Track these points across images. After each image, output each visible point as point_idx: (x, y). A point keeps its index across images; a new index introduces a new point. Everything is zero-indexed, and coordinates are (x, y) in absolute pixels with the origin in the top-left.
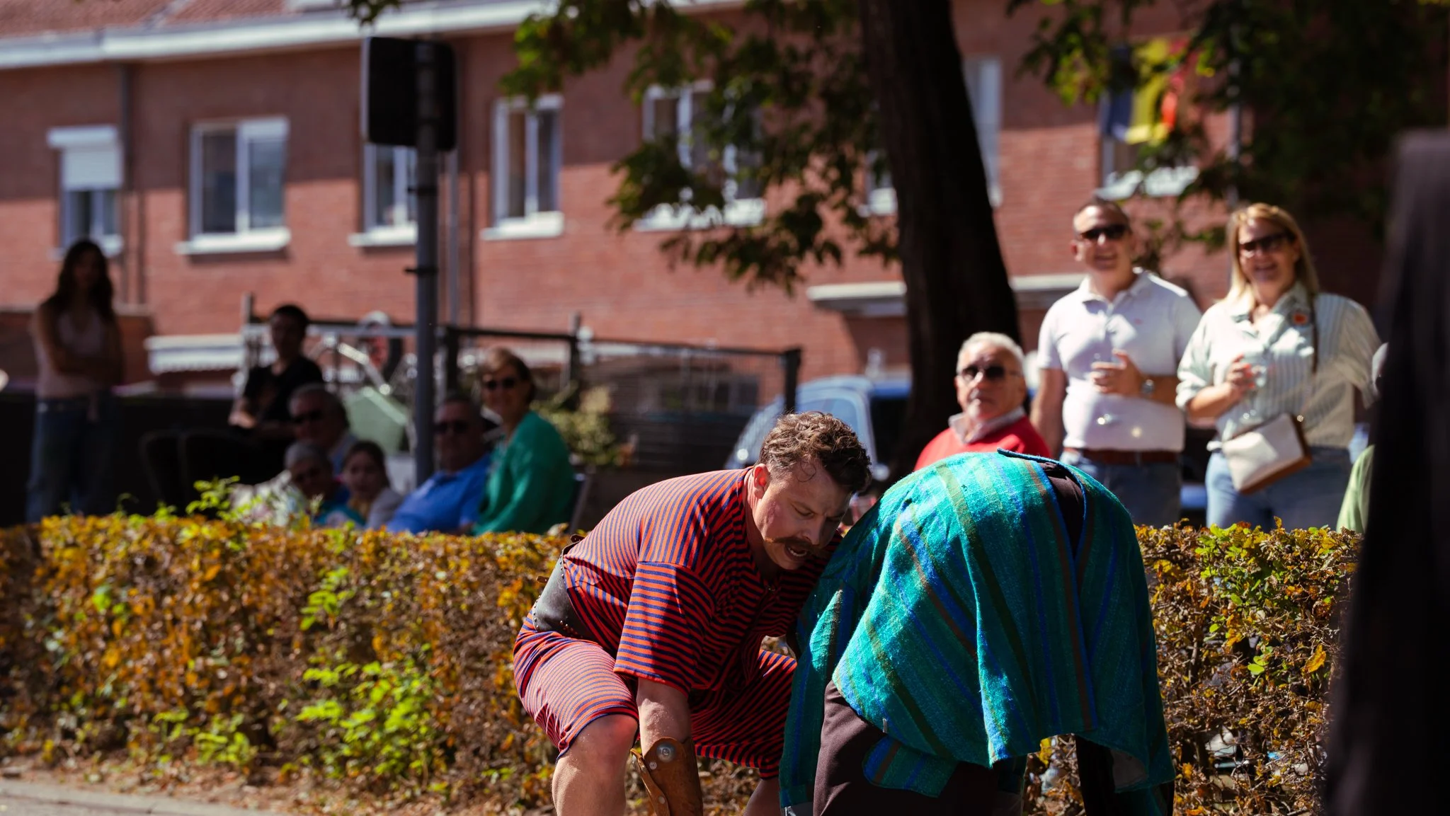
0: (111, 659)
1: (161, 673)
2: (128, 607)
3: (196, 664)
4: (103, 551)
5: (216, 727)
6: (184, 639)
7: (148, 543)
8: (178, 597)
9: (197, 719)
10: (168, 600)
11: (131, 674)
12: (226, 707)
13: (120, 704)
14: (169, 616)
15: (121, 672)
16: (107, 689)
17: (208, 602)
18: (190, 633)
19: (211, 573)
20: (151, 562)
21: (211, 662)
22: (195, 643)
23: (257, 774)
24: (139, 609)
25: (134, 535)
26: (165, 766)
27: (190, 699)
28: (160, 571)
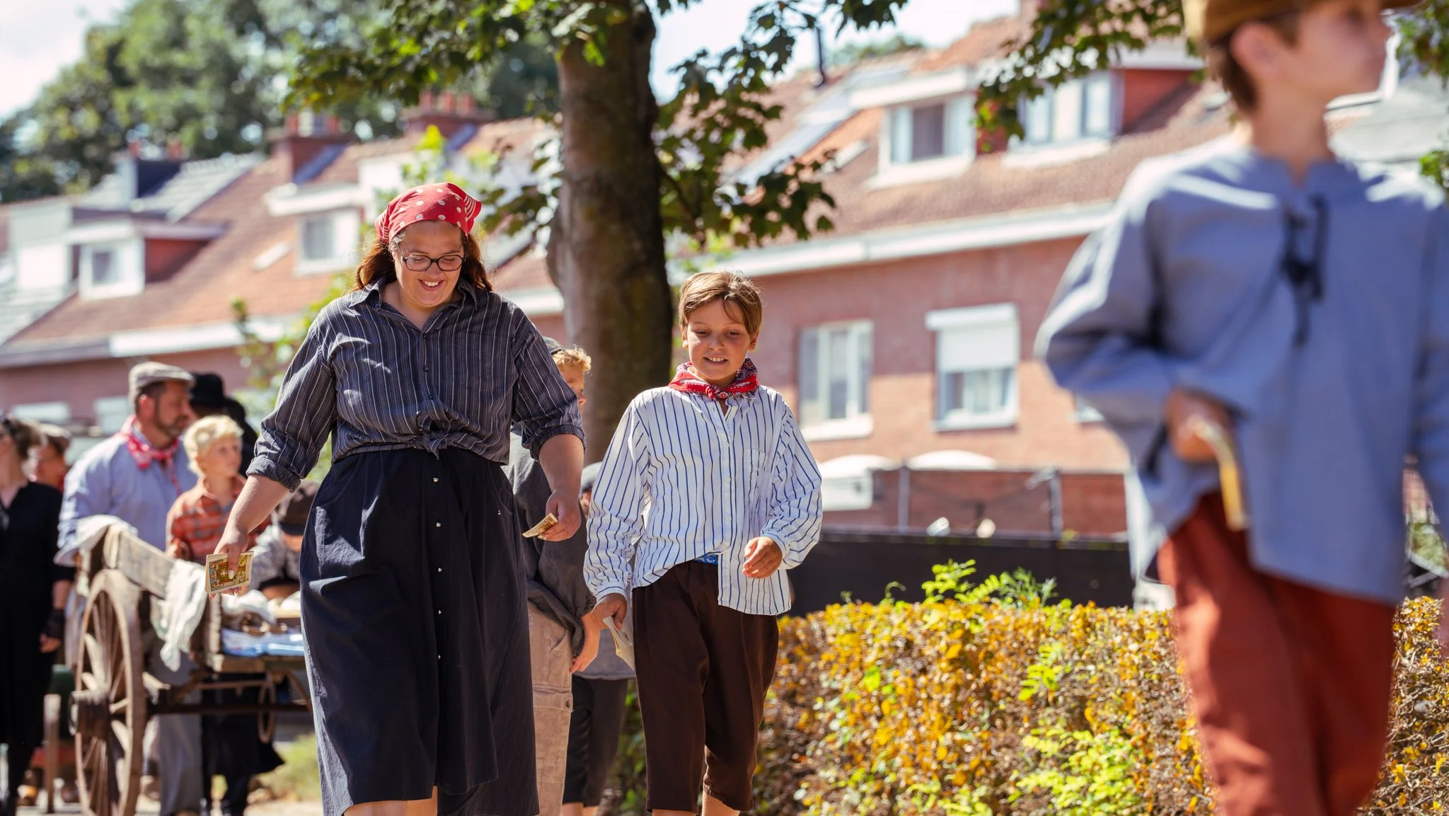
0: (882, 738)
1: (919, 749)
2: (894, 689)
3: (946, 739)
4: (873, 636)
5: (963, 798)
6: (935, 716)
7: (907, 627)
8: (930, 676)
9: (947, 788)
10: (922, 680)
11: (896, 752)
12: (971, 779)
13: (891, 779)
14: (924, 695)
15: (890, 749)
16: (880, 766)
17: (952, 682)
18: (940, 710)
19: (953, 653)
20: (909, 645)
21: (958, 737)
22: (945, 720)
24: (901, 689)
25: (896, 619)
27: (942, 774)
28: (915, 654)
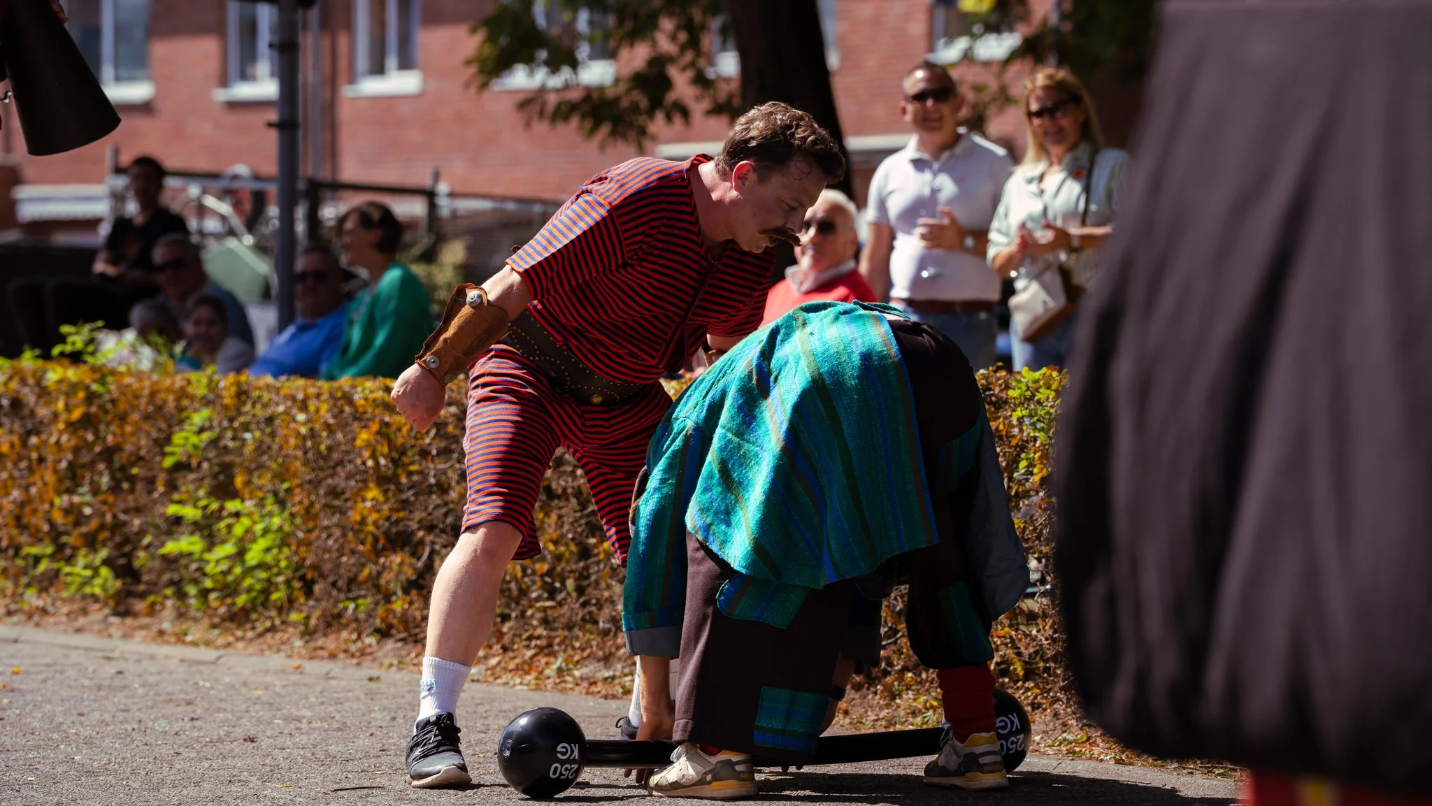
1: (27, 510)
3: (61, 501)
5: (81, 561)
6: (50, 477)
7: (14, 385)
8: (44, 437)
9: (63, 554)
10: (34, 440)
12: (91, 542)
14: (34, 455)
17: (73, 442)
18: (56, 471)
19: (76, 414)
20: (17, 404)
21: (76, 499)
22: (60, 481)
23: (121, 605)
24: (5, 449)
26: (32, 598)
27: (55, 534)
28: (26, 412)
